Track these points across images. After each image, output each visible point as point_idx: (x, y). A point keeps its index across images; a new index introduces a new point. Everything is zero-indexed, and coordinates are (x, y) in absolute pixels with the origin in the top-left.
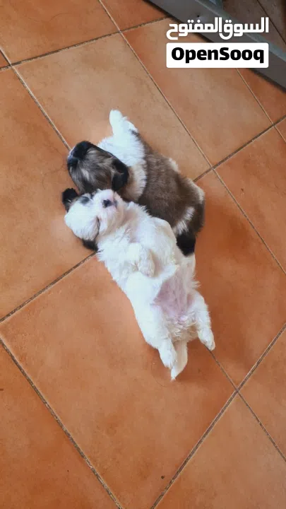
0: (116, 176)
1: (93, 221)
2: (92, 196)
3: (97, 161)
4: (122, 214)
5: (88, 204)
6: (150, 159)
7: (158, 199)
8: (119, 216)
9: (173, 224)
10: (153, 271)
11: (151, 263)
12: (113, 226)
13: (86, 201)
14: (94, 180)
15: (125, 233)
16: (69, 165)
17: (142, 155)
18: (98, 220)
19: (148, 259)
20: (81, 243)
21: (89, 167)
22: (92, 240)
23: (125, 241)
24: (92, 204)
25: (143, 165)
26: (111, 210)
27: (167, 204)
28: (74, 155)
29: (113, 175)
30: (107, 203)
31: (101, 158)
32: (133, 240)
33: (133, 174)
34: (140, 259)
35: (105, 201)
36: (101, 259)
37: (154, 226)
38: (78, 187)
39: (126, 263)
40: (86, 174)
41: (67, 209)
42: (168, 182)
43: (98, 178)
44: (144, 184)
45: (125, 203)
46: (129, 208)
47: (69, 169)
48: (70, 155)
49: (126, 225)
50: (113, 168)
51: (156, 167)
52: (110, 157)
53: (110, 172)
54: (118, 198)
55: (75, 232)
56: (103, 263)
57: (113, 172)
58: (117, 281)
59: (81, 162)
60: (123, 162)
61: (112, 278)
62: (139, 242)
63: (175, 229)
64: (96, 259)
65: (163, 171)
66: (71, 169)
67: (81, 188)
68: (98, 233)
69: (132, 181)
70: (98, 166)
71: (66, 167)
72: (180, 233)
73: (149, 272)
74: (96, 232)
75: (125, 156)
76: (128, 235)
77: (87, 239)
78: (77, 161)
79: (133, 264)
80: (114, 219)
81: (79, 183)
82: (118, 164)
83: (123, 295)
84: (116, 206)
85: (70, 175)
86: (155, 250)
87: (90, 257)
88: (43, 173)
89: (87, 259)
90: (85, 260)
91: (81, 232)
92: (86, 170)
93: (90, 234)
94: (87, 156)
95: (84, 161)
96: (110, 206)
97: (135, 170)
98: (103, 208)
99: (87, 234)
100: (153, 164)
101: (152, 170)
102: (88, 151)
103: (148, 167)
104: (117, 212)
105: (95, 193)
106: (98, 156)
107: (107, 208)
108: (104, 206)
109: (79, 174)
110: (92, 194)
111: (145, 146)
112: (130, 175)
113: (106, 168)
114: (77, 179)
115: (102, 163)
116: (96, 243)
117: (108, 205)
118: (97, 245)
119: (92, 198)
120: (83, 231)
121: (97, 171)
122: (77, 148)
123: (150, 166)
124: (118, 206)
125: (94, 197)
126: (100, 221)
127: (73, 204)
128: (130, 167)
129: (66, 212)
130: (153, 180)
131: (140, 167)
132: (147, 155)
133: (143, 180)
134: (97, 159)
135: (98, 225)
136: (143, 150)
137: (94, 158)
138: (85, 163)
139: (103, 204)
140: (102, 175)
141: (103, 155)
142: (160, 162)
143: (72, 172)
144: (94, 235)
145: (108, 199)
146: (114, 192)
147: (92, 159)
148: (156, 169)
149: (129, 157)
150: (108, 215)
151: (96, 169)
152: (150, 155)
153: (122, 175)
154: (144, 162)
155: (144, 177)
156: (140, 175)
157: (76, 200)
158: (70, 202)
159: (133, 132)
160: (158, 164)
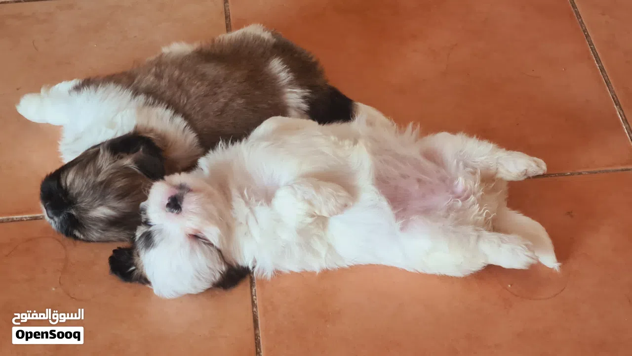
2: (147, 223)
3: (91, 178)
4: (210, 188)
5: (157, 238)
6: (143, 85)
7: (222, 111)
8: (210, 195)
9: (281, 110)
10: (343, 193)
11: (328, 189)
12: (221, 215)
13: (148, 238)
14: (122, 205)
15: (247, 203)
16: (69, 234)
17: (127, 94)
18: (195, 237)
19: (317, 188)
20: (219, 292)
21: (95, 199)
22: (224, 268)
23: (262, 211)
24: (161, 231)
25: (146, 104)
26: (190, 203)
27: (240, 101)
28: (57, 215)
29: (134, 167)
30: (175, 204)
31: (90, 169)
32: (268, 197)
33: (152, 130)
34: (310, 203)
35: (168, 205)
36: (269, 274)
37: (265, 144)
38: (117, 239)
39: (303, 232)
40: (102, 212)
41: (144, 281)
42: (203, 77)
43: (122, 195)
44: (179, 121)
45: (194, 173)
46: (206, 171)
47: (76, 238)
48: (52, 223)
49: (235, 193)
51: (164, 83)
52: (97, 153)
53: (126, 168)
54: (179, 178)
55: (193, 291)
56: (278, 273)
57: (128, 162)
58: (325, 266)
59: (77, 209)
60: (119, 135)
61: (313, 273)
62: (278, 187)
63: (293, 112)
64: (263, 282)
65: (177, 73)
66: (77, 234)
67: (123, 235)
68: (219, 251)
69: (163, 138)
70: (101, 183)
71: (68, 241)
72: (305, 106)
73: (341, 201)
74: (216, 255)
75: (111, 125)
76: (253, 199)
77: (218, 276)
78: (71, 216)
79: (310, 220)
80: (211, 207)
81: (112, 234)
83: (355, 269)
84: (190, 190)
85: (88, 241)
86: (307, 168)
87: (254, 291)
88: (56, 288)
89: (254, 297)
90: (253, 302)
91: (199, 279)
92: (95, 208)
93: (211, 267)
94: (71, 191)
95: (77, 203)
96: (182, 201)
97: (148, 122)
98: (179, 216)
99: (208, 271)
100: (154, 85)
101: (163, 93)
102: (63, 184)
103: (155, 96)
104: (202, 195)
105: (145, 214)
106: (84, 173)
107: (183, 209)
108: (176, 211)
109: (94, 225)
110: (143, 220)
111: (114, 82)
112: (151, 135)
113: (113, 171)
114: (101, 234)
115: (100, 173)
116: (235, 264)
117: (179, 203)
118: (238, 266)
119: (150, 226)
120: (200, 274)
121: (110, 190)
122: (46, 202)
123: (155, 91)
124: (191, 188)
125: (150, 221)
126: (200, 234)
127: (141, 265)
128: (136, 127)
129: (148, 286)
130: (184, 101)
131: (146, 109)
132: (132, 86)
133: (172, 119)
134: (87, 177)
135: (204, 243)
136: (119, 89)
137: (84, 181)
138: (82, 202)
139: (172, 212)
140: (121, 185)
141: (88, 163)
142: (158, 70)
143: (84, 235)
144: (219, 260)
145: (169, 198)
146: (163, 179)
147: (83, 186)
148: (167, 85)
149: (118, 119)
150: (195, 213)
151: (105, 188)
152: (136, 82)
153: (144, 151)
154: (141, 98)
155: (169, 113)
156: (162, 119)
157: (139, 256)
158: (134, 270)
159: (78, 88)
160: (159, 76)
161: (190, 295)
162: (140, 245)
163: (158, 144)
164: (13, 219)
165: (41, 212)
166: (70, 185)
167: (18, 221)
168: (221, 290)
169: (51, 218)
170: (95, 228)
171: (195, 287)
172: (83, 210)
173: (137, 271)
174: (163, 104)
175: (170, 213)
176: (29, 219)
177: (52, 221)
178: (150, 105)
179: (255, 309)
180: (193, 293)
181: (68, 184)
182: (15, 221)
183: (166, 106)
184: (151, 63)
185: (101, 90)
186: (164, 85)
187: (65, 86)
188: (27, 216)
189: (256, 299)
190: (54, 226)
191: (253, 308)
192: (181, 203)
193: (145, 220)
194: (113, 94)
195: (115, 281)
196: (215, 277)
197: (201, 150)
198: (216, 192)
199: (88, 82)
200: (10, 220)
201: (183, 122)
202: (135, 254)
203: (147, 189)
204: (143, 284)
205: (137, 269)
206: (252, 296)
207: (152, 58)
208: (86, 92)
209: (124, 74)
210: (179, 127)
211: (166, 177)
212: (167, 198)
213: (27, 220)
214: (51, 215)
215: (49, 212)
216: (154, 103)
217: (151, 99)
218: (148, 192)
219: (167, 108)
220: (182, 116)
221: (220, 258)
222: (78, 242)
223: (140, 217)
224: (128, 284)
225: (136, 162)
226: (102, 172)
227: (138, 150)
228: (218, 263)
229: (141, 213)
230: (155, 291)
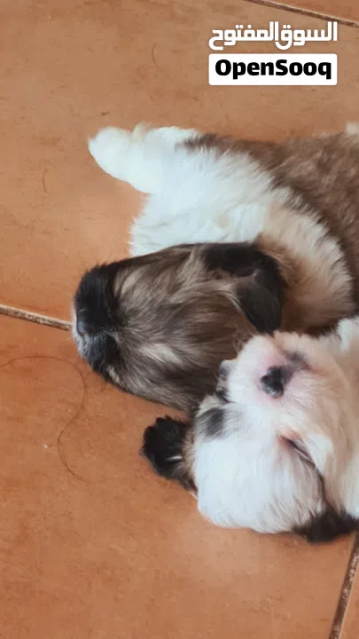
0: (243, 293)
1: (279, 460)
2: (222, 395)
3: (162, 294)
5: (229, 424)
6: (294, 174)
8: (336, 386)
12: (343, 423)
13: (216, 421)
14: (194, 352)
16: (99, 368)
18: (291, 444)
20: (296, 541)
21: (156, 329)
22: (319, 508)
24: (239, 416)
25: (288, 205)
26: (300, 387)
28: (91, 332)
29: (233, 298)
30: (275, 381)
31: (165, 279)
33: (282, 250)
35: (265, 379)
38: (170, 403)
40: (160, 352)
41: (188, 483)
43: (199, 337)
44: (332, 249)
45: (324, 341)
46: (345, 344)
47: (108, 378)
48: (80, 341)
50: (219, 278)
51: (328, 180)
52: (184, 257)
53: (222, 297)
54: (296, 342)
55: (259, 528)
57: (226, 287)
59: (123, 335)
60: (230, 240)
65: (353, 172)
66: (112, 373)
67: (181, 399)
68: (321, 479)
69: (296, 267)
70: (174, 307)
71: (95, 379)
74: (314, 482)
75: (222, 221)
77: (306, 517)
78: (111, 340)
80: (331, 405)
82: (222, 258)
84: (307, 367)
85: (125, 390)
87: (355, 560)
88: (50, 446)
89: (352, 571)
90: (347, 578)
91: (274, 513)
92: (151, 343)
93: (299, 498)
94: (124, 304)
95: (126, 325)
96: (289, 380)
97: (281, 235)
98: (277, 401)
99: (293, 504)
100: (312, 178)
101: (321, 196)
102: (117, 288)
103: (306, 196)
104: (323, 381)
105: (224, 379)
106: (153, 280)
107: (286, 393)
108: (274, 393)
109: (142, 368)
110: (218, 389)
111: (251, 154)
112: (279, 258)
113: (199, 294)
114: (148, 386)
115: (177, 290)
116: (339, 508)
117: (282, 381)
118: (344, 512)
119: (227, 401)
120: (277, 505)
121: (183, 322)
122: (81, 308)
123: (308, 188)
124: (312, 363)
125: (228, 393)
126: (299, 441)
127: (191, 458)
128: (260, 236)
129: (193, 494)
130: (348, 220)
131: (285, 213)
132: (276, 168)
133: (320, 241)
134: (155, 290)
135: (301, 458)
136: (254, 168)
137: (148, 294)
138: (134, 326)
139: (268, 392)
140: (204, 320)
141: (166, 267)
142: (325, 158)
143: (121, 379)
144: (316, 492)
145: (270, 368)
146: (272, 335)
147: (145, 301)
148: (332, 185)
149: (237, 214)
150: (303, 407)
151: (176, 316)
152: (284, 164)
153: (257, 278)
154: (284, 193)
155: (319, 230)
156: (305, 236)
157: (193, 442)
158: (179, 461)
159: (191, 145)
160: (323, 167)
161: (252, 531)
162: (200, 426)
163: (285, 275)
164: (23, 314)
165: (69, 318)
166: (126, 294)
167: (31, 321)
168: (305, 542)
169: (81, 334)
170: (142, 374)
171: (264, 523)
172: (131, 339)
173: (182, 463)
174: (315, 214)
175: (264, 394)
176: (47, 322)
177: (79, 339)
178: (294, 208)
179: (346, 591)
180: (258, 530)
181: (123, 292)
182: (25, 319)
183: (318, 218)
184: (319, 141)
185: (226, 159)
186: (327, 182)
187: (174, 135)
188: (47, 318)
189: (353, 575)
190: (80, 348)
191: (343, 588)
192: (286, 382)
193: (221, 389)
194: (240, 172)
195: (143, 467)
196: (300, 518)
197: (349, 306)
198: (347, 384)
199: (211, 140)
200: (19, 315)
201: (337, 251)
202: (188, 437)
203: (240, 341)
204: (186, 487)
205: (183, 460)
206: (349, 567)
207: (324, 134)
208: (202, 156)
209: (271, 145)
210: (327, 257)
211: (277, 334)
212: (268, 366)
213: (44, 324)
214: (82, 330)
215: (81, 323)
216: (300, 208)
217: (298, 200)
218: (241, 348)
219: (319, 222)
220: (338, 243)
221: (319, 490)
222: (109, 386)
223: (217, 381)
224: (163, 479)
225: (240, 292)
226: (182, 289)
227: (248, 274)
228: (313, 498)
229: (218, 376)
230: (200, 507)
